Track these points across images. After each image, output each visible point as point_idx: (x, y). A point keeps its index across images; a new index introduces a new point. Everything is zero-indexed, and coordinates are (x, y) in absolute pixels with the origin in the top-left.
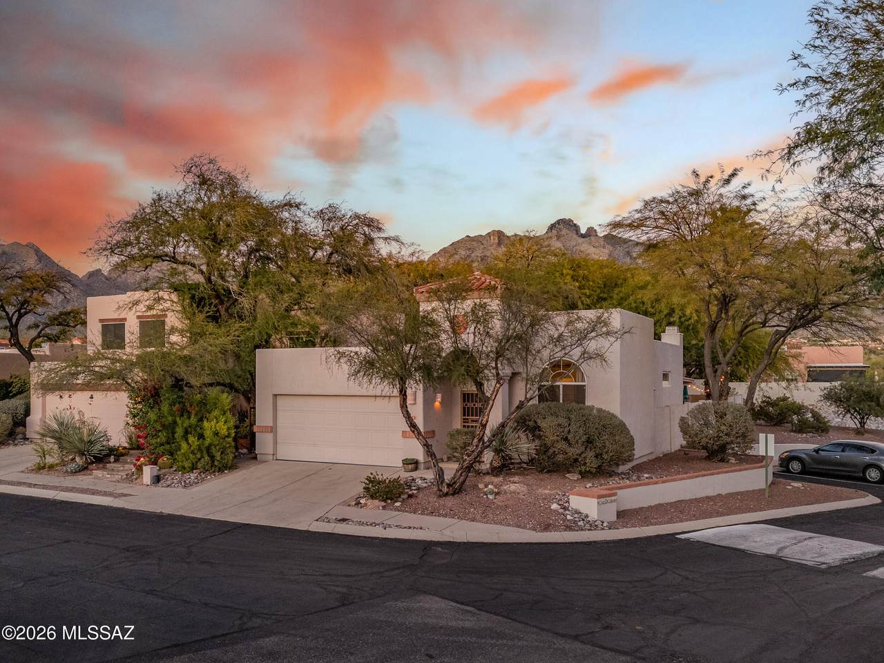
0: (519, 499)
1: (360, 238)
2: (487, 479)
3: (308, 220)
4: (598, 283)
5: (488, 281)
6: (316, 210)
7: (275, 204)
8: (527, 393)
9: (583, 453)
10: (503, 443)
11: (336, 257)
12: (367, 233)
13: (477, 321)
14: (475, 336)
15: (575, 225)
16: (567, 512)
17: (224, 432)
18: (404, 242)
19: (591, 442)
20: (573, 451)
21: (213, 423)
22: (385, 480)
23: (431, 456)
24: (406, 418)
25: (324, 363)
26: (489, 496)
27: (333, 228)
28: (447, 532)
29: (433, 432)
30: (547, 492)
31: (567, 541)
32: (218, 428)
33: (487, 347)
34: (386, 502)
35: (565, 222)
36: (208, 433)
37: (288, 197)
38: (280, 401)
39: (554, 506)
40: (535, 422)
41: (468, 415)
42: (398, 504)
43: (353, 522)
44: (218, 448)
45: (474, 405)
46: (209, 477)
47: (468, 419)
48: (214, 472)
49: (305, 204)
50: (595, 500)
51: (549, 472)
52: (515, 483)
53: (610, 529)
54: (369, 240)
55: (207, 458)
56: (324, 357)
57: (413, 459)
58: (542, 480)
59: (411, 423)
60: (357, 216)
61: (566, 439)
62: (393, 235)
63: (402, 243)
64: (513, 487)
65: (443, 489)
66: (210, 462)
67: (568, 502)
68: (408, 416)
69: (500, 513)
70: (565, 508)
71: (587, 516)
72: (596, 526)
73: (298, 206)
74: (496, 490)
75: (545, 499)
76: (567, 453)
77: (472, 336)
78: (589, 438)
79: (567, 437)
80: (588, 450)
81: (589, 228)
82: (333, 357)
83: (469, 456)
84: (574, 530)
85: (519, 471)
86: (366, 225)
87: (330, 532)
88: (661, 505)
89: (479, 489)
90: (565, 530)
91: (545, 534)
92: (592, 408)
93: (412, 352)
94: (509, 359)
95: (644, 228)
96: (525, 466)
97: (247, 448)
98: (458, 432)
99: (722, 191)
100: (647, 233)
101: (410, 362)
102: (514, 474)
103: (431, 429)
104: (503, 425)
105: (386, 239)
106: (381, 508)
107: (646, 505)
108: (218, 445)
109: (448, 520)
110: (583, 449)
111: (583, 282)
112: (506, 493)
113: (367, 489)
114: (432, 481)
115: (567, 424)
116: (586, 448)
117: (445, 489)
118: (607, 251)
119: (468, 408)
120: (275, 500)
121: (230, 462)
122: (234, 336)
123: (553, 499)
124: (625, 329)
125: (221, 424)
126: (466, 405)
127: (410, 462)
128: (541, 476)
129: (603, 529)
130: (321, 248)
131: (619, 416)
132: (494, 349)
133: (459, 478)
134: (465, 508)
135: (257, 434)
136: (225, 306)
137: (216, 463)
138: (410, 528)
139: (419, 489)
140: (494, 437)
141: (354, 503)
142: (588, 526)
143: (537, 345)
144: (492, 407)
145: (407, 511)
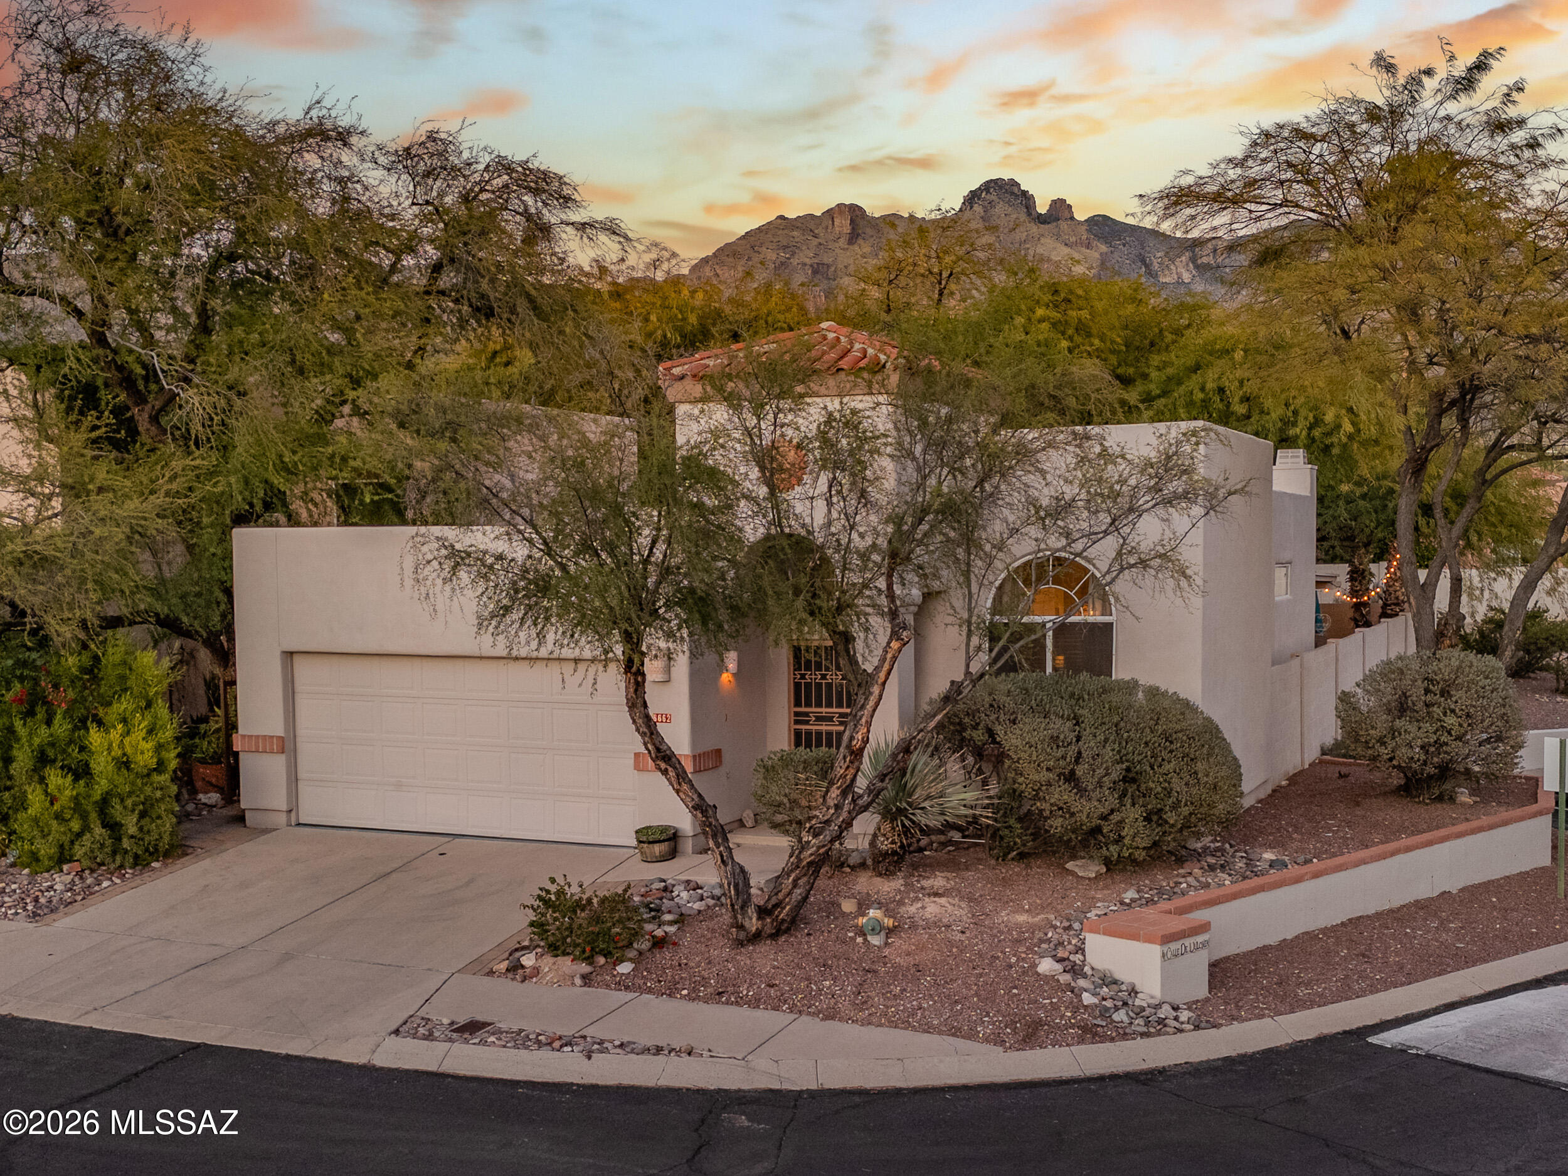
0: (951, 943)
1: (513, 225)
2: (865, 882)
3: (373, 175)
4: (1113, 342)
5: (857, 346)
6: (392, 147)
7: (281, 129)
8: (969, 660)
9: (1112, 811)
10: (903, 790)
11: (449, 279)
12: (533, 211)
13: (833, 461)
14: (830, 504)
15: (1025, 193)
16: (1082, 983)
17: (145, 757)
18: (630, 235)
19: (1134, 780)
20: (1087, 810)
21: (115, 735)
22: (589, 900)
23: (714, 836)
24: (643, 735)
25: (408, 582)
26: (869, 938)
27: (441, 195)
28: (761, 1062)
29: (718, 752)
30: (1022, 918)
31: (1089, 1073)
32: (129, 750)
33: (862, 536)
34: (591, 964)
35: (1001, 187)
36: (101, 764)
37: (314, 113)
38: (304, 670)
39: (1046, 966)
40: (991, 733)
41: (808, 705)
42: (625, 968)
43: (498, 1032)
44: (129, 802)
45: (824, 677)
46: (105, 884)
47: (807, 714)
48: (122, 867)
49: (362, 133)
50: (1156, 950)
51: (1022, 856)
52: (936, 895)
53: (1197, 1027)
54: (538, 231)
55: (98, 831)
56: (409, 564)
57: (664, 829)
58: (1005, 882)
59: (658, 750)
60: (503, 165)
61: (1070, 777)
62: (600, 217)
63: (626, 238)
64: (932, 908)
65: (747, 924)
66: (109, 842)
67: (1080, 950)
68: (648, 728)
69: (903, 990)
70: (1075, 971)
71: (1133, 992)
72: (1162, 1022)
73: (343, 137)
74: (889, 922)
75: (1018, 941)
76: (1073, 815)
77: (821, 505)
78: (1128, 770)
79: (1072, 772)
80: (1128, 801)
81: (1054, 202)
82: (435, 563)
83: (815, 836)
84: (1105, 1039)
85: (942, 855)
86: (529, 189)
87: (433, 1068)
88: (1309, 937)
89: (844, 914)
90: (1081, 1041)
91: (1028, 1054)
92: (1132, 686)
93: (658, 554)
94: (920, 567)
95: (1253, 207)
96: (956, 836)
97: (218, 789)
98: (786, 760)
99: (1452, 108)
100: (1258, 219)
101: (651, 581)
102: (933, 866)
103: (709, 746)
104: (906, 749)
105: (582, 227)
106: (578, 981)
107: (1273, 940)
108: (130, 794)
109: (766, 1019)
110: (1112, 801)
111: (1078, 339)
112: (914, 927)
113: (539, 926)
114: (717, 892)
115: (1072, 736)
116: (1123, 795)
117: (753, 923)
118: (1094, 255)
119: (808, 686)
120: (288, 957)
121: (166, 838)
122: (167, 494)
123: (1041, 941)
124: (1231, 482)
125: (139, 734)
126: (803, 677)
127: (657, 837)
128: (1002, 871)
129: (1181, 1031)
130: (412, 250)
131: (1201, 708)
132: (882, 542)
133: (790, 893)
134: (808, 979)
135: (241, 756)
136: (148, 407)
137: (126, 843)
138: (659, 1050)
139: (682, 919)
140: (882, 781)
141: (503, 966)
142: (1139, 1024)
143: (997, 528)
144: (877, 704)
145: (650, 991)
